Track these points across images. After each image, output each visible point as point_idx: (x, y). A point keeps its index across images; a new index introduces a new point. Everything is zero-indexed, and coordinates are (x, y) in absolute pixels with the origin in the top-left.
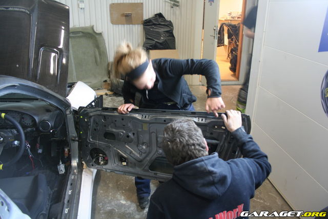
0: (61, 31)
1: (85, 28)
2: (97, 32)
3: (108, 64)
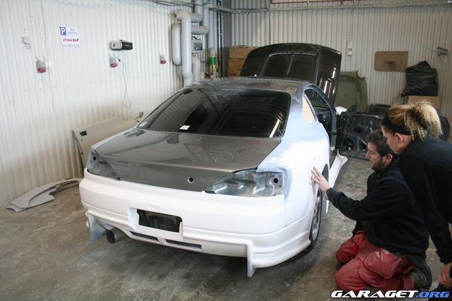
0: (332, 72)
1: (350, 73)
2: (361, 77)
3: (367, 106)
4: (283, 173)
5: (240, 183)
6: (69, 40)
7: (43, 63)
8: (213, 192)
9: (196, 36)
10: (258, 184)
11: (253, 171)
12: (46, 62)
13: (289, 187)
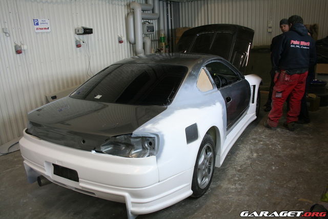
4: (156, 138)
5: (122, 145)
6: (41, 29)
7: (20, 47)
8: (101, 152)
9: (149, 21)
10: (136, 146)
11: (130, 135)
12: (22, 46)
13: (162, 149)
